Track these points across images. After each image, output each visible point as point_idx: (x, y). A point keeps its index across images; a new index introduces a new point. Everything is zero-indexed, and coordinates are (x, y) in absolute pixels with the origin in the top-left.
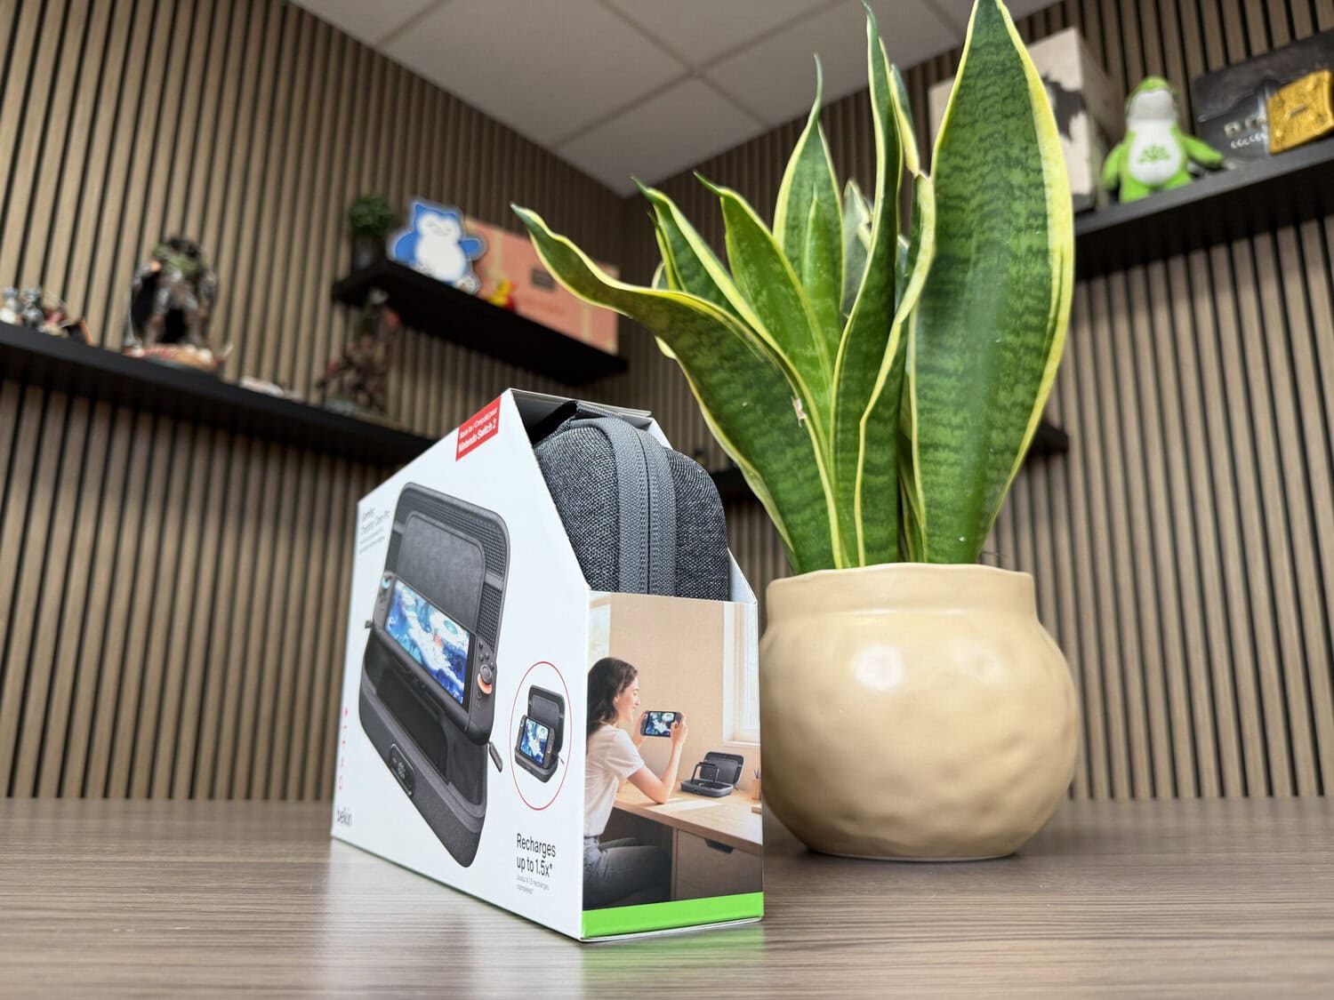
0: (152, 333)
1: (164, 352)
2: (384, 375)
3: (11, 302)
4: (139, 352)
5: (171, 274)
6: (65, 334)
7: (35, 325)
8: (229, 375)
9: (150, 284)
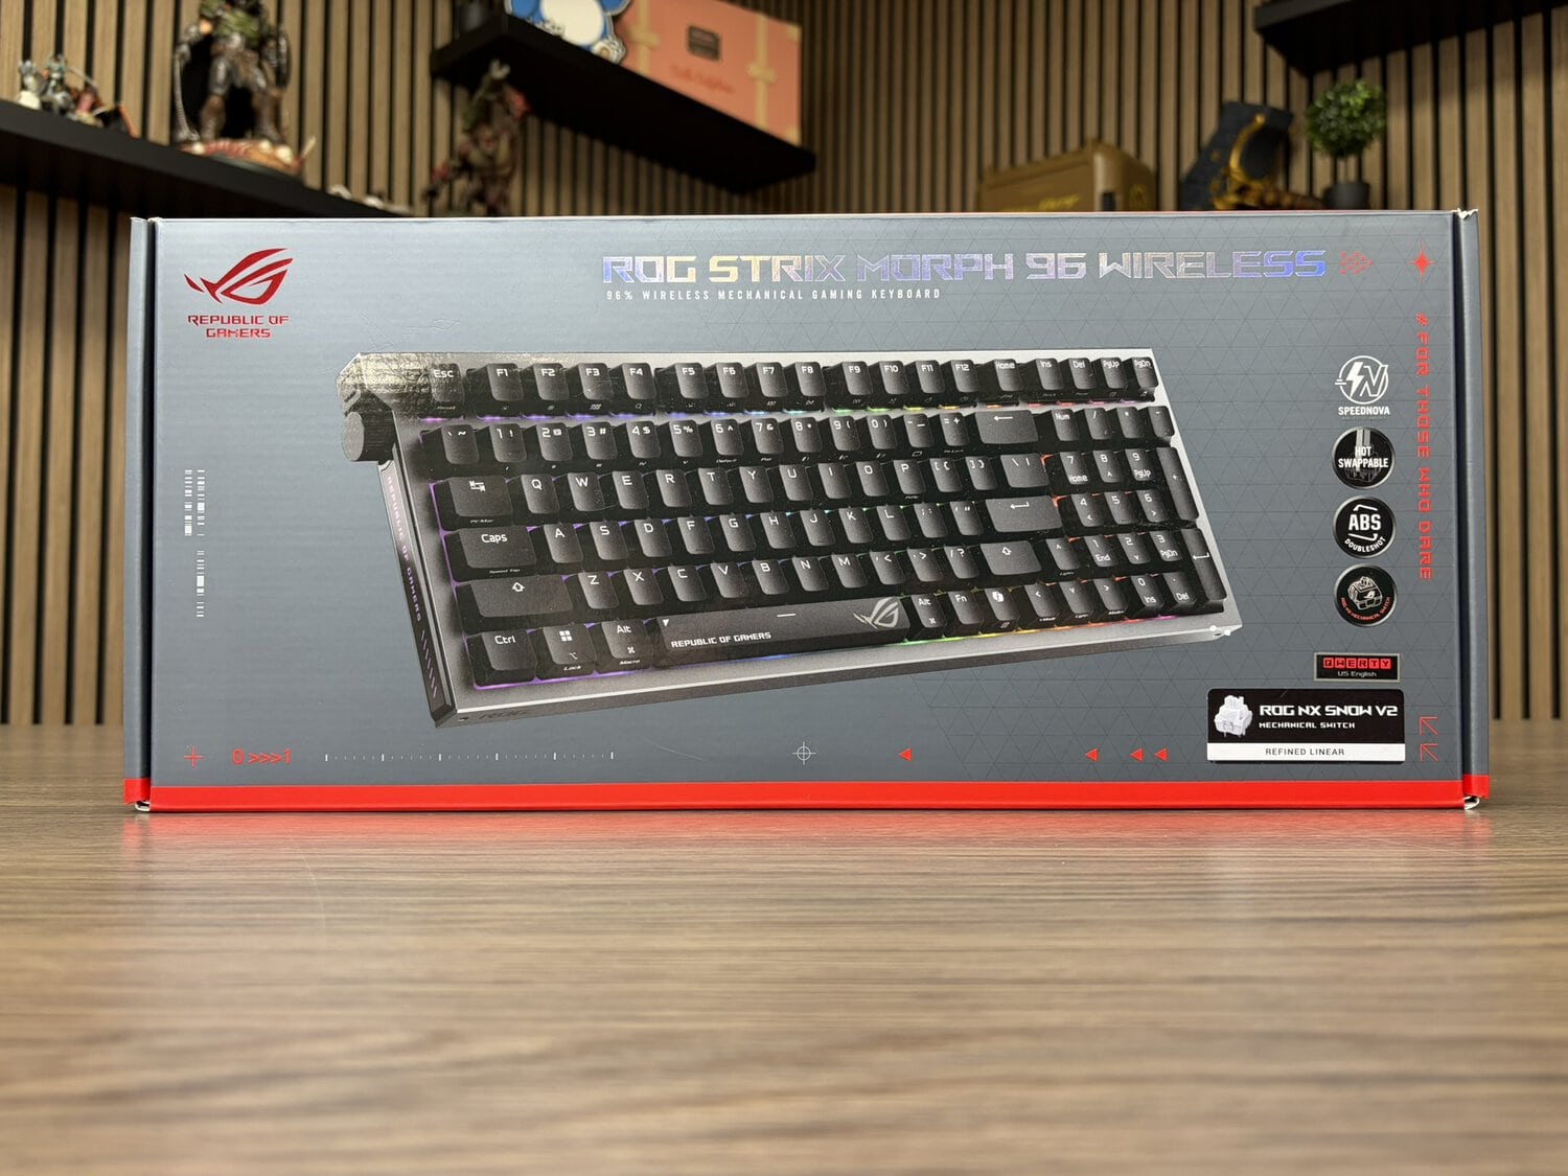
0: (211, 125)
1: (230, 149)
2: (507, 180)
3: (30, 80)
4: (198, 149)
5: (227, 37)
6: (100, 124)
7: (63, 111)
8: (312, 180)
9: (203, 52)
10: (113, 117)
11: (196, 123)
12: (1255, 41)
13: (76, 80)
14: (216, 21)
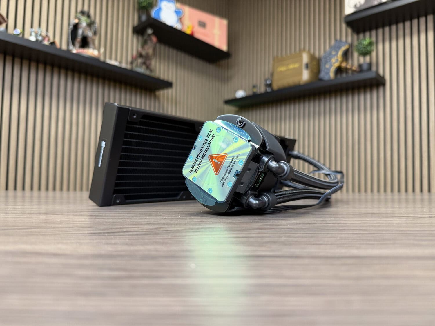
1: (82, 51)
3: (33, 34)
4: (74, 51)
5: (82, 24)
6: (50, 45)
7: (41, 42)
10: (53, 43)
11: (73, 44)
12: (344, 26)
13: (44, 34)
14: (79, 19)
